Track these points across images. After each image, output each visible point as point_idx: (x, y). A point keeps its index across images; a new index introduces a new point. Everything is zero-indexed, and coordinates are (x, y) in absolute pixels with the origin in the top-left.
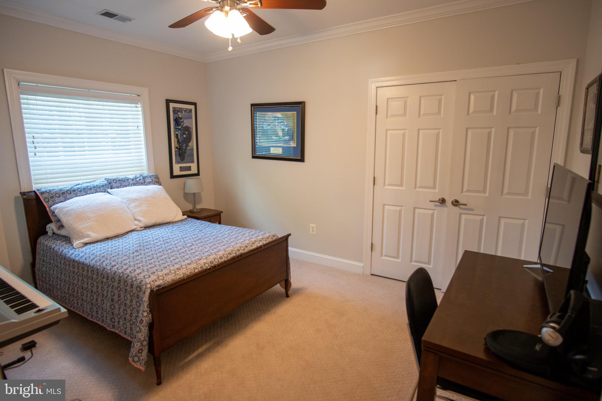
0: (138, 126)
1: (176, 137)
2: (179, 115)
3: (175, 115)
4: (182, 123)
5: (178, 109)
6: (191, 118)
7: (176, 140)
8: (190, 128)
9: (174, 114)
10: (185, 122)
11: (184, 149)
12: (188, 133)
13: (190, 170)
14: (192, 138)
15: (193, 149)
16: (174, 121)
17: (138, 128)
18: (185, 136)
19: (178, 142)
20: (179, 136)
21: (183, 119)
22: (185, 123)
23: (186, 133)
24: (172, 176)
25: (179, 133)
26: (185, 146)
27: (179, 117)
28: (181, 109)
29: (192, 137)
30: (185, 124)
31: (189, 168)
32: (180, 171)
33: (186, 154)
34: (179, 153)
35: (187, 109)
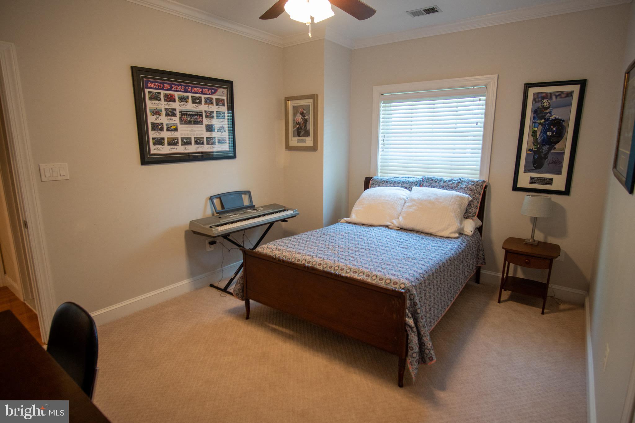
0: (477, 123)
1: (532, 135)
2: (544, 103)
3: (537, 104)
4: (549, 114)
5: (544, 95)
6: (570, 105)
7: (532, 139)
8: (564, 121)
9: (534, 102)
10: (553, 112)
11: (544, 153)
12: (556, 129)
13: (551, 184)
14: (565, 137)
15: (562, 154)
16: (533, 113)
17: (477, 125)
18: (549, 133)
19: (535, 142)
20: (538, 134)
21: (551, 109)
22: (553, 114)
23: (552, 129)
24: (515, 188)
25: (539, 129)
26: (548, 148)
27: (544, 106)
28: (549, 95)
29: (565, 135)
30: (553, 116)
31: (549, 181)
32: (531, 183)
33: (546, 160)
34: (534, 158)
35: (562, 93)
